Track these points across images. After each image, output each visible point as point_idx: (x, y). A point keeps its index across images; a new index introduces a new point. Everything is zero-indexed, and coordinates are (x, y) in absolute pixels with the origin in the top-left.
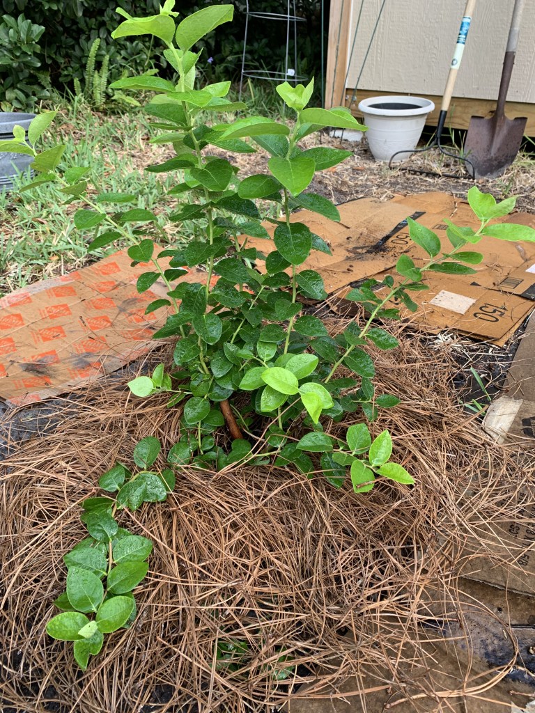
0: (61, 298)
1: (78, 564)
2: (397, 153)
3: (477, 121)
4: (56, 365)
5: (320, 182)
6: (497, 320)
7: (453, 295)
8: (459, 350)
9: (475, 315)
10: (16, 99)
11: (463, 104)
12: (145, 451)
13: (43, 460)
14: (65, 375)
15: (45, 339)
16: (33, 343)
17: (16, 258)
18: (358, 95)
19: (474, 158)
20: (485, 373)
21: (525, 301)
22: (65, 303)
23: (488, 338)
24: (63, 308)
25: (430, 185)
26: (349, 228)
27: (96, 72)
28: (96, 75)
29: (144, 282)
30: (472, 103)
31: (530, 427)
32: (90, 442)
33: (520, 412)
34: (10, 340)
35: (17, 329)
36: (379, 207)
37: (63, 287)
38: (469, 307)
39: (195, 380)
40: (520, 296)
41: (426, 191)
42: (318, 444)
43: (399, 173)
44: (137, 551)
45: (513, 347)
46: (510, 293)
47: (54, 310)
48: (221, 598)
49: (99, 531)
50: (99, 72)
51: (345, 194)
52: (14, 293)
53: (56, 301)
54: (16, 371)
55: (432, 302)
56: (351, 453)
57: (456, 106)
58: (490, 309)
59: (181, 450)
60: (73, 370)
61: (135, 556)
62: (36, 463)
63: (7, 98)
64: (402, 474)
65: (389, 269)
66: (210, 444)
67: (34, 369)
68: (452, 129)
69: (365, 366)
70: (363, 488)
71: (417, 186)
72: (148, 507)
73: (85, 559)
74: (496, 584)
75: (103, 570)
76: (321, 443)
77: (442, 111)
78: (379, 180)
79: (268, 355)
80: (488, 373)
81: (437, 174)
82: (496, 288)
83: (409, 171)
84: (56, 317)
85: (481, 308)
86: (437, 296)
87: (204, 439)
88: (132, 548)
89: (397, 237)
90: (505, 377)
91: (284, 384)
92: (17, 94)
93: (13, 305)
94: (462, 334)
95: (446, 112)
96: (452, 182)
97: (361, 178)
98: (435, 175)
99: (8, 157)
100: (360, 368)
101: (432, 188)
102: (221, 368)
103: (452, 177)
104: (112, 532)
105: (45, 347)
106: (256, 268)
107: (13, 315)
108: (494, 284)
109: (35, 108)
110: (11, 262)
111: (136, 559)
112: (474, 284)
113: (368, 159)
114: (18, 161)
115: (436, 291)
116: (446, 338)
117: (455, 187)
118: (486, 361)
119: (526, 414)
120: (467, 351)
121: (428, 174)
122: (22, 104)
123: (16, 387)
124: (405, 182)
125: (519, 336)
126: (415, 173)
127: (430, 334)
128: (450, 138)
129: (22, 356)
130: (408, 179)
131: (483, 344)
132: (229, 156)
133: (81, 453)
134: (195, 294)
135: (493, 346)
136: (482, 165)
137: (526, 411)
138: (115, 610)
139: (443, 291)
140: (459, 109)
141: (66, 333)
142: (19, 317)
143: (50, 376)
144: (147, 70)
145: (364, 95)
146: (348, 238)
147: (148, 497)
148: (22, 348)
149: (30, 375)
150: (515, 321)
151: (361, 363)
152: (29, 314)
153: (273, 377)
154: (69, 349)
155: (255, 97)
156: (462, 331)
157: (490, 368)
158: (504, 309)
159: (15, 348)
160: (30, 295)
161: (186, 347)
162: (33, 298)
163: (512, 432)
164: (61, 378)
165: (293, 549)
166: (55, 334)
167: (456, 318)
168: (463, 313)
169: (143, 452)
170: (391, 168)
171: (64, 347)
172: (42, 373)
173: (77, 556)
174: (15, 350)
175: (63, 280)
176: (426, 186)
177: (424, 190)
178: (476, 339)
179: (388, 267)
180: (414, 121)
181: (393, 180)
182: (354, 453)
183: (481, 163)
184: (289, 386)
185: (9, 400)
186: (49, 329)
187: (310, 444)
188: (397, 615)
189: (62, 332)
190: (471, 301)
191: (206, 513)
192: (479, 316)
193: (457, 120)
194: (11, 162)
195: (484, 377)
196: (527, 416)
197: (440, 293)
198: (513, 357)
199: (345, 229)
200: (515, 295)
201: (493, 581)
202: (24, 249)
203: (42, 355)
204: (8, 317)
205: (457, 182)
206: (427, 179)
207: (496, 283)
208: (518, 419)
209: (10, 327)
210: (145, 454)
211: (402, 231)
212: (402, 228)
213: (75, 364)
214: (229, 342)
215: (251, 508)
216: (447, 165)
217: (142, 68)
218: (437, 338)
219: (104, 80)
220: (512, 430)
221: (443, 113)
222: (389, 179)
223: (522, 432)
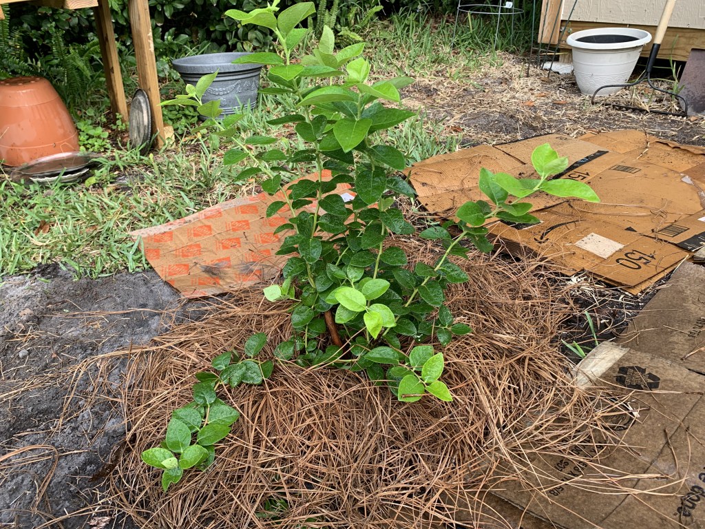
0: (245, 215)
1: (181, 418)
2: (602, 88)
3: (698, 53)
4: (227, 269)
5: (512, 117)
6: (640, 267)
7: (601, 238)
8: (589, 293)
9: (617, 261)
10: (256, 38)
11: (688, 35)
12: (254, 343)
13: (182, 340)
14: (231, 278)
15: (225, 247)
16: (214, 250)
17: (222, 179)
18: (572, 27)
19: (690, 93)
20: (607, 319)
21: (680, 250)
22: (246, 219)
23: (621, 284)
24: (244, 223)
25: (633, 121)
26: (525, 164)
27: (327, 11)
28: (327, 13)
29: (272, 209)
30: (698, 34)
31: (625, 376)
32: (220, 331)
33: (621, 360)
34: (198, 246)
35: (206, 237)
36: (562, 144)
37: (249, 206)
38: (614, 251)
39: (305, 292)
40: (675, 245)
41: (626, 128)
42: (385, 357)
43: (601, 108)
44: (226, 418)
45: (648, 296)
46: (666, 241)
47: (237, 225)
48: (277, 465)
49: (201, 397)
50: (329, 11)
51: (535, 129)
52: (212, 208)
53: (241, 217)
54: (197, 271)
55: (578, 243)
56: (412, 369)
57: (679, 37)
58: (637, 256)
59: (286, 347)
60: (239, 274)
61: (223, 421)
62: (176, 341)
63: (249, 38)
64: (445, 392)
65: (549, 207)
66: (313, 347)
67: (210, 271)
68: (673, 61)
69: (435, 296)
70: (408, 398)
71: (616, 122)
72: (244, 386)
73: (186, 416)
74: (518, 505)
75: (198, 426)
76: (388, 357)
77: (654, 44)
78: (577, 116)
79: (356, 277)
80: (610, 319)
81: (644, 110)
82: (653, 235)
83: (614, 106)
84: (237, 230)
85: (626, 255)
86: (585, 239)
87: (310, 342)
88: (223, 414)
89: (569, 176)
90: (627, 325)
91: (352, 302)
92: (256, 34)
93: (207, 218)
94: (596, 278)
95: (659, 45)
96: (659, 119)
97: (559, 113)
98: (642, 111)
99: (234, 92)
100: (430, 297)
101: (634, 125)
102: (324, 284)
103: (660, 113)
104: (210, 399)
105: (223, 254)
106: (417, 198)
107: (205, 226)
108: (653, 231)
109: (270, 46)
110: (218, 182)
111: (223, 423)
112: (630, 229)
113: (574, 92)
114: (241, 95)
115: (585, 232)
116: (579, 280)
117: (660, 125)
118: (612, 307)
119: (627, 363)
120: (596, 296)
121: (634, 110)
122: (260, 43)
123: (192, 283)
124: (605, 118)
125: (659, 285)
126: (620, 108)
127: (563, 275)
128: (671, 71)
129: (204, 259)
130: (609, 115)
131: (616, 290)
132: (434, 89)
133: (210, 339)
134: (305, 221)
135: (627, 293)
136: (699, 101)
137: (628, 360)
138: (192, 454)
139: (593, 234)
140: (683, 40)
141: (242, 244)
142: (209, 227)
143: (221, 278)
144: (373, 7)
145: (580, 27)
146: (520, 174)
147: (247, 380)
148: (206, 253)
149: (206, 275)
150: (659, 270)
151: (432, 293)
152: (217, 226)
153: (344, 296)
154: (241, 258)
155: (473, 29)
156: (598, 275)
157: (614, 315)
158: (653, 257)
159: (200, 252)
160: (222, 210)
161: (295, 264)
162: (223, 213)
163: (604, 378)
164: (228, 281)
165: (350, 441)
166: (233, 244)
167: (597, 262)
168: (605, 257)
169: (252, 344)
170: (593, 103)
171: (237, 256)
172: (215, 274)
173: (181, 412)
174: (200, 254)
175: (251, 200)
176: (628, 123)
177: (623, 127)
178: (609, 284)
179: (548, 205)
180: (624, 54)
181: (593, 115)
182: (414, 369)
183: (698, 99)
184: (357, 304)
185: (183, 293)
186: (230, 240)
187: (378, 356)
188: (413, 508)
189: (239, 243)
190: (619, 246)
191: (290, 399)
192: (621, 261)
193: (679, 52)
194: (236, 96)
195: (604, 323)
196: (626, 365)
197: (589, 236)
198: (643, 307)
199: (521, 164)
200: (672, 243)
201: (517, 502)
202: (230, 171)
203: (220, 260)
204: (201, 227)
205: (665, 119)
206: (631, 115)
207: (655, 230)
208: (616, 366)
209: (200, 235)
210: (254, 345)
211: (576, 170)
212: (577, 167)
213: (242, 270)
214: (334, 263)
215: (325, 401)
216: (660, 101)
217: (369, 5)
218: (569, 280)
219: (334, 18)
220: (605, 376)
221: (655, 46)
222: (588, 115)
223: (615, 379)
